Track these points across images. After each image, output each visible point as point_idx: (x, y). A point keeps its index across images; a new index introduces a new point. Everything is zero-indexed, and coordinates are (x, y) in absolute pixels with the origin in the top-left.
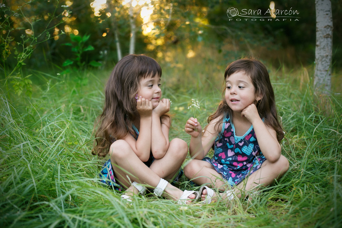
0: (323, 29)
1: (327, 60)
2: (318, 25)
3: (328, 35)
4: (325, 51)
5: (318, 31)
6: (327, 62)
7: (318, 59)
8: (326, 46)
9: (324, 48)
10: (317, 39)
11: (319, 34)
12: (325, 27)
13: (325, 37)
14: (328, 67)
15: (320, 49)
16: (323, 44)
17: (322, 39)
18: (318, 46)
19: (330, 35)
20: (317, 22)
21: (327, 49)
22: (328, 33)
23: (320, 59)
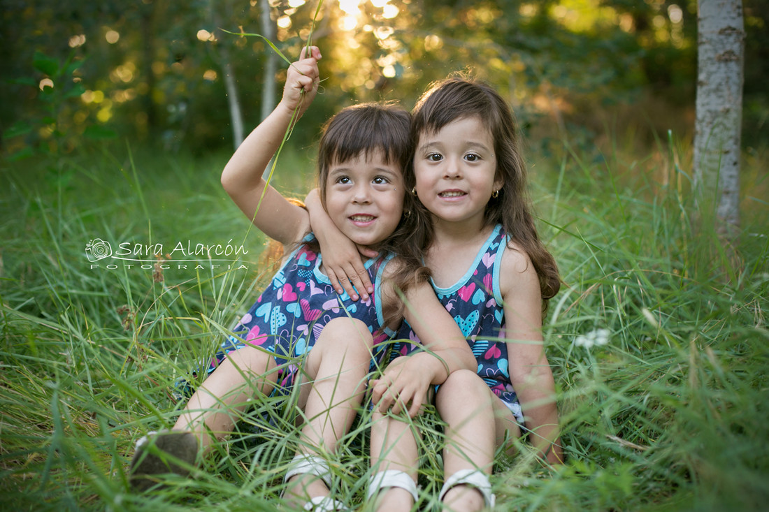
0: (715, 37)
1: (725, 121)
2: (702, 26)
3: (731, 53)
4: (720, 97)
5: (702, 43)
6: (727, 129)
7: (703, 121)
8: (723, 83)
9: (717, 90)
10: (701, 64)
11: (706, 51)
12: (722, 32)
13: (720, 60)
14: (731, 142)
15: (708, 94)
16: (716, 79)
17: (713, 64)
18: (702, 84)
19: (734, 55)
20: (700, 20)
21: (726, 93)
22: (728, 48)
23: (708, 120)
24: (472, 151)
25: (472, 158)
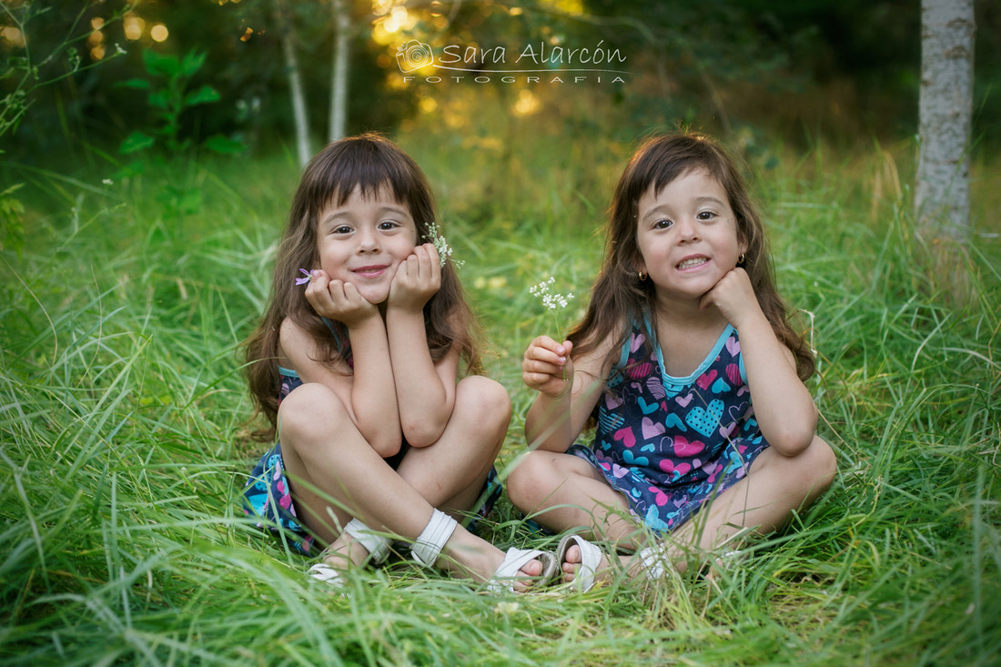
0: (943, 30)
2: (927, 17)
3: (961, 48)
5: (927, 37)
6: (956, 135)
7: (928, 126)
8: (952, 83)
9: (945, 91)
12: (950, 24)
13: (948, 56)
14: (961, 150)
15: (935, 95)
16: (944, 79)
17: (940, 61)
18: (926, 83)
20: (923, 9)
21: (955, 94)
22: (958, 42)
23: (934, 125)
24: (704, 208)
25: (704, 216)
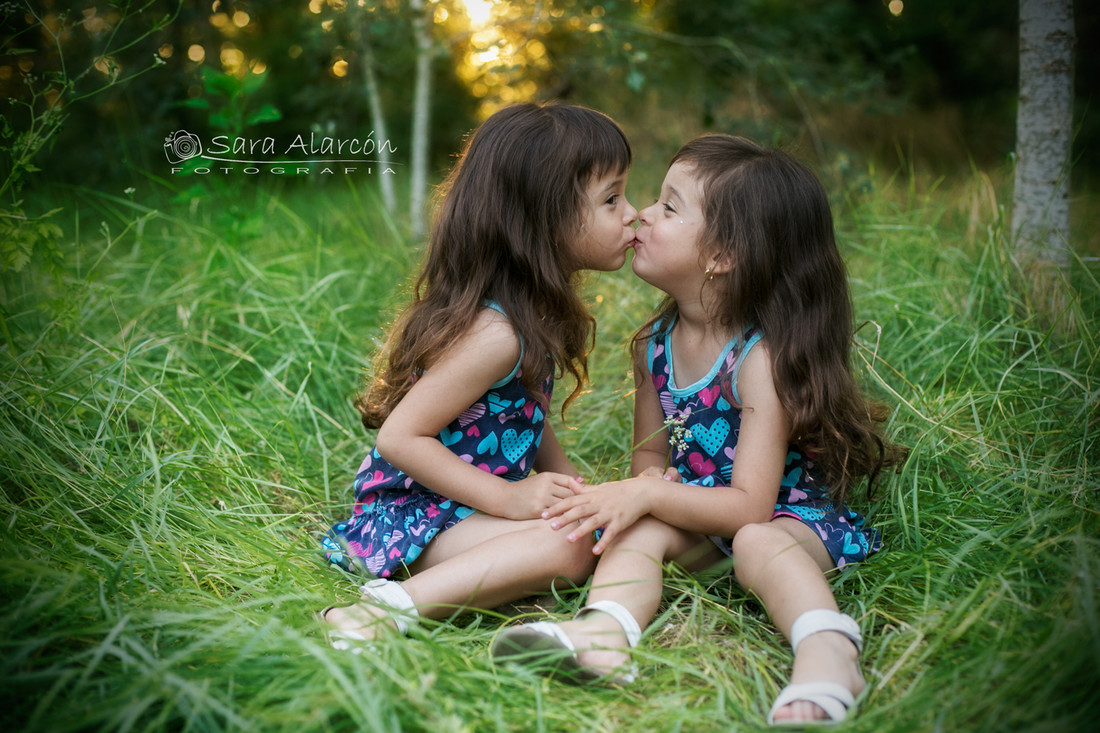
0: (1041, 43)
1: (1054, 145)
2: (1026, 30)
3: (1060, 62)
4: (1048, 116)
5: (1024, 50)
7: (1027, 144)
8: (1051, 99)
9: (1044, 107)
10: (1022, 76)
11: (1030, 60)
12: (1049, 37)
13: (1047, 71)
14: (1059, 170)
15: (1033, 111)
16: (1042, 94)
17: (1039, 76)
19: (1065, 65)
20: (1023, 22)
21: (1054, 111)
22: (1057, 56)
23: (1032, 143)
